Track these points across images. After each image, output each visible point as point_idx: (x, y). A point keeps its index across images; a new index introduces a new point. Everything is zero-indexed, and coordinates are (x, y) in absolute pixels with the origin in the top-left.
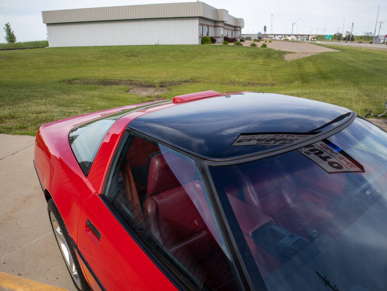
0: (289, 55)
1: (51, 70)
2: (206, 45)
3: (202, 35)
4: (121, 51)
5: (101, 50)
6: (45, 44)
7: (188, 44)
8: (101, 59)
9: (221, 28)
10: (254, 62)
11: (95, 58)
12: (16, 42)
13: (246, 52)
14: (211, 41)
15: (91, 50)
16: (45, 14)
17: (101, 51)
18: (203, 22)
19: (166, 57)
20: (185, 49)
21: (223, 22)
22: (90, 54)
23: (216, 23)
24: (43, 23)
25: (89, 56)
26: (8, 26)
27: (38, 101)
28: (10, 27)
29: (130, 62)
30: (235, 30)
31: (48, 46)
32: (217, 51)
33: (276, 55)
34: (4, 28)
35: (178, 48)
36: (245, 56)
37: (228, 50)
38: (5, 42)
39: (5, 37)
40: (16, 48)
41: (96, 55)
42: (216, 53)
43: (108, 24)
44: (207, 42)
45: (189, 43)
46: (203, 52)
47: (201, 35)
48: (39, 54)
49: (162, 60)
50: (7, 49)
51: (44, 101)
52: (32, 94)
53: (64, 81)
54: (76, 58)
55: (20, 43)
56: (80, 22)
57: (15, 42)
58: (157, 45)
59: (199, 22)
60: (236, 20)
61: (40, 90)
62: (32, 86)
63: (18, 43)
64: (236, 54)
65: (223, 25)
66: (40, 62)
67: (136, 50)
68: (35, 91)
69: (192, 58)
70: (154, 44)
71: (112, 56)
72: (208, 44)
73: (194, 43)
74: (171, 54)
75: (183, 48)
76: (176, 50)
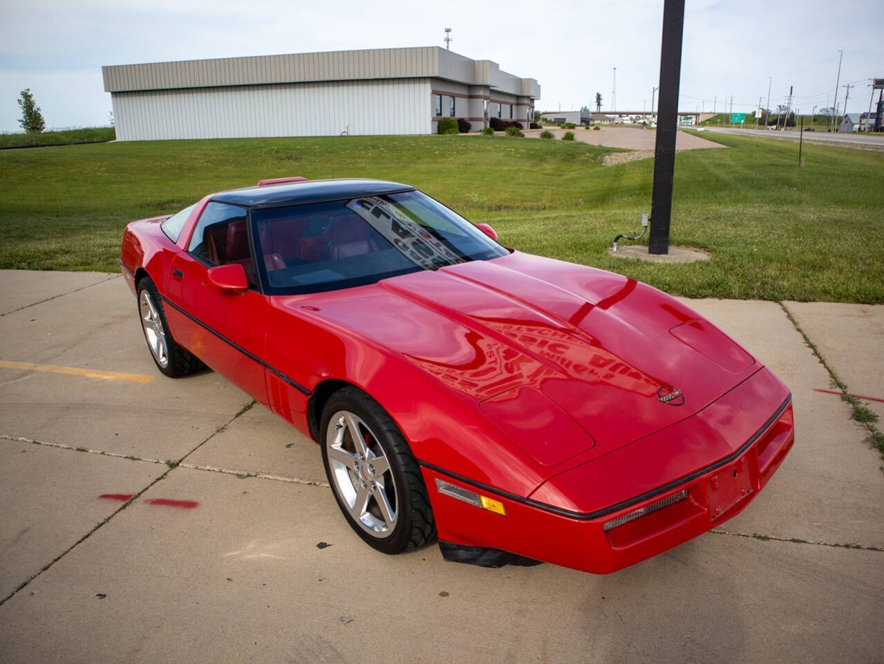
0: (618, 155)
1: (123, 186)
2: (447, 135)
3: (441, 114)
4: (266, 149)
5: (226, 146)
6: (109, 134)
7: (408, 133)
8: (225, 165)
9: (482, 100)
10: (536, 169)
11: (212, 163)
12: (44, 130)
13: (524, 150)
14: (458, 127)
15: (204, 147)
16: (109, 72)
17: (226, 149)
18: (442, 88)
19: (359, 160)
20: (400, 145)
21: (487, 87)
22: (204, 155)
23: (471, 90)
24: (104, 90)
25: (200, 159)
26: (27, 96)
27: (103, 233)
28: (33, 99)
29: (285, 170)
30: (518, 104)
31: (115, 139)
32: (465, 148)
33: (588, 154)
34: (19, 101)
35: (385, 141)
36: (521, 158)
37: (487, 146)
38: (21, 130)
39: (20, 121)
40: (44, 144)
41: (215, 158)
42: (462, 152)
43: (242, 92)
44: (451, 130)
45: (413, 132)
46: (437, 150)
47: (438, 115)
48: (97, 154)
49: (351, 166)
50: (24, 145)
51: (115, 232)
52: (92, 224)
53: (148, 205)
54: (173, 163)
55: (52, 132)
56: (184, 89)
57: (42, 130)
58: (344, 136)
59: (432, 88)
60: (519, 82)
61: (104, 217)
62: (88, 212)
63: (48, 133)
64: (504, 154)
65: (487, 94)
66: (100, 172)
67: (298, 147)
68: (95, 220)
69: (412, 162)
70: (338, 134)
71: (247, 158)
72: (451, 133)
73: (423, 133)
74: (370, 154)
75: (396, 143)
76: (380, 147)
